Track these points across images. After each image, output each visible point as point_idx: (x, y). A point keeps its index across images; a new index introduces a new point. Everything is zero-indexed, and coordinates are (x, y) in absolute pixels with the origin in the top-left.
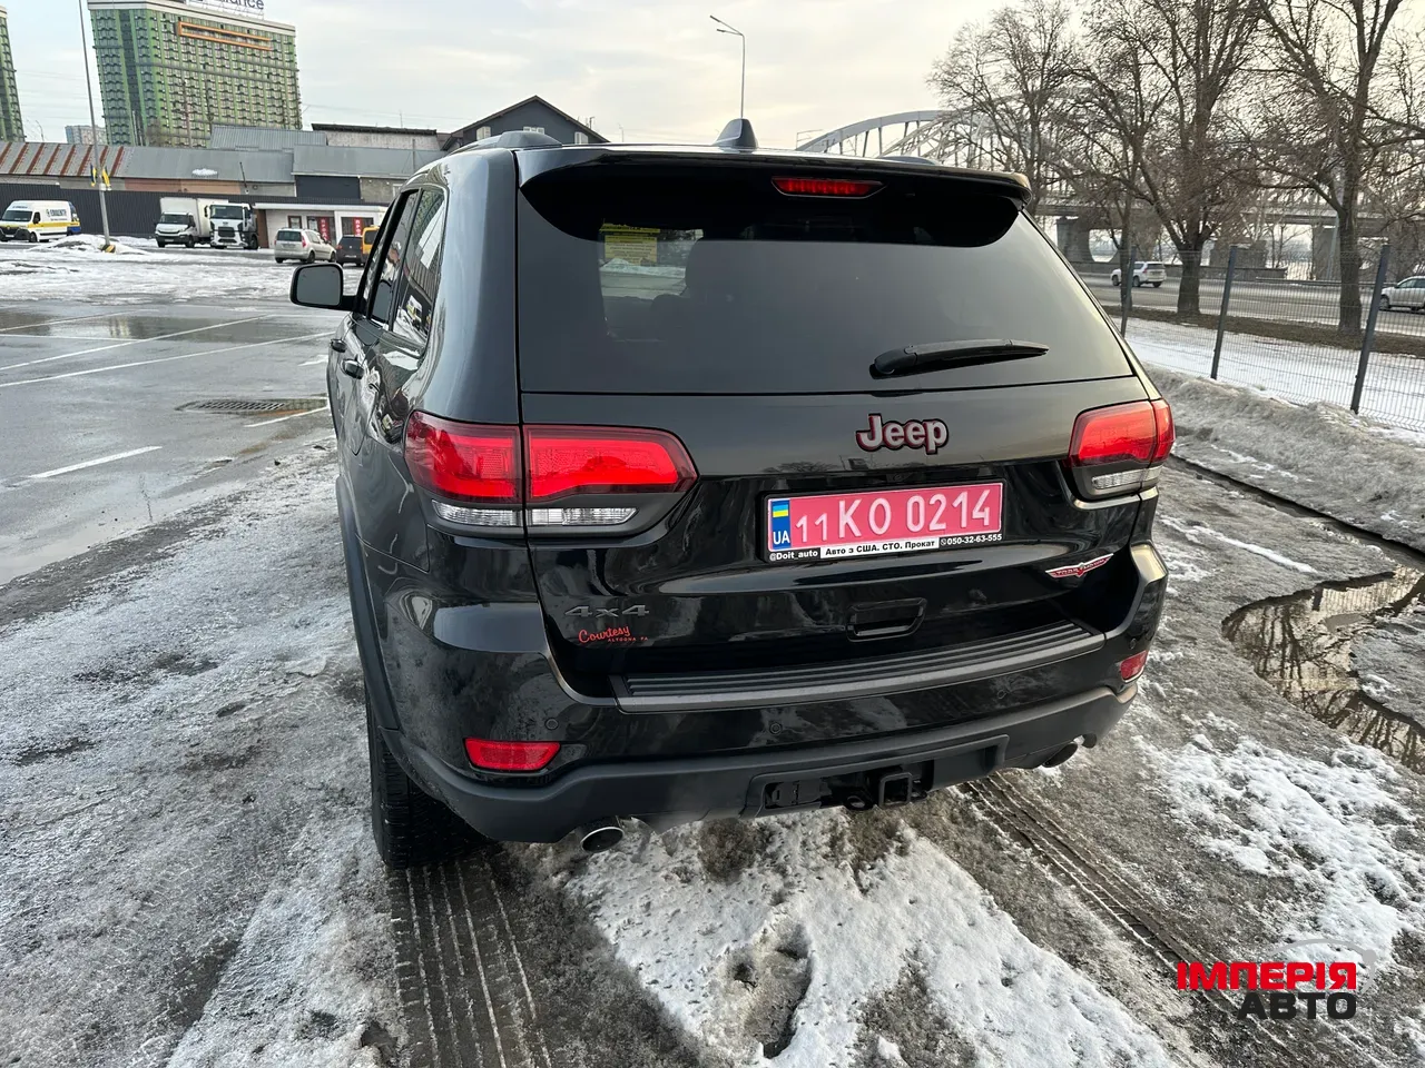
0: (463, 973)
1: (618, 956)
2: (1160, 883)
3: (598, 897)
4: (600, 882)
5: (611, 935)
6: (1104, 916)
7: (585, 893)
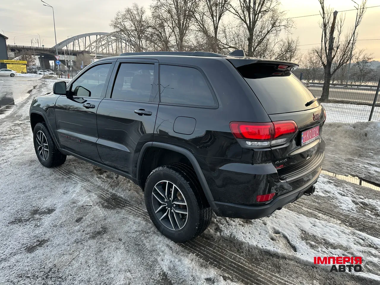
0: (223, 259)
1: (250, 244)
2: (314, 202)
3: (231, 235)
4: (228, 231)
5: (244, 240)
6: (313, 210)
7: (228, 235)
